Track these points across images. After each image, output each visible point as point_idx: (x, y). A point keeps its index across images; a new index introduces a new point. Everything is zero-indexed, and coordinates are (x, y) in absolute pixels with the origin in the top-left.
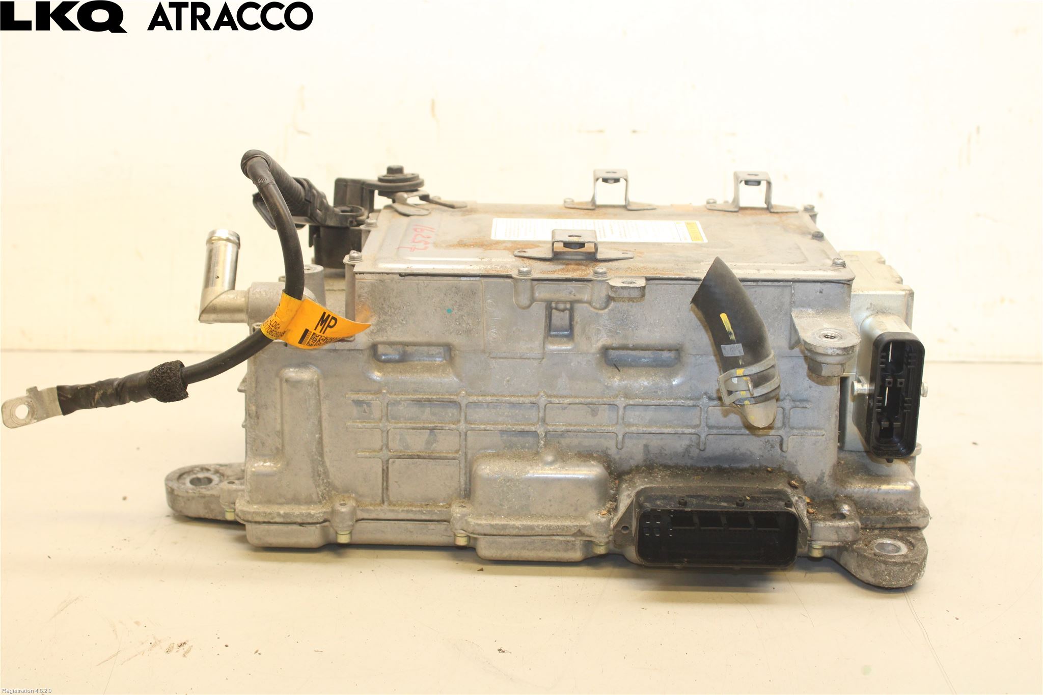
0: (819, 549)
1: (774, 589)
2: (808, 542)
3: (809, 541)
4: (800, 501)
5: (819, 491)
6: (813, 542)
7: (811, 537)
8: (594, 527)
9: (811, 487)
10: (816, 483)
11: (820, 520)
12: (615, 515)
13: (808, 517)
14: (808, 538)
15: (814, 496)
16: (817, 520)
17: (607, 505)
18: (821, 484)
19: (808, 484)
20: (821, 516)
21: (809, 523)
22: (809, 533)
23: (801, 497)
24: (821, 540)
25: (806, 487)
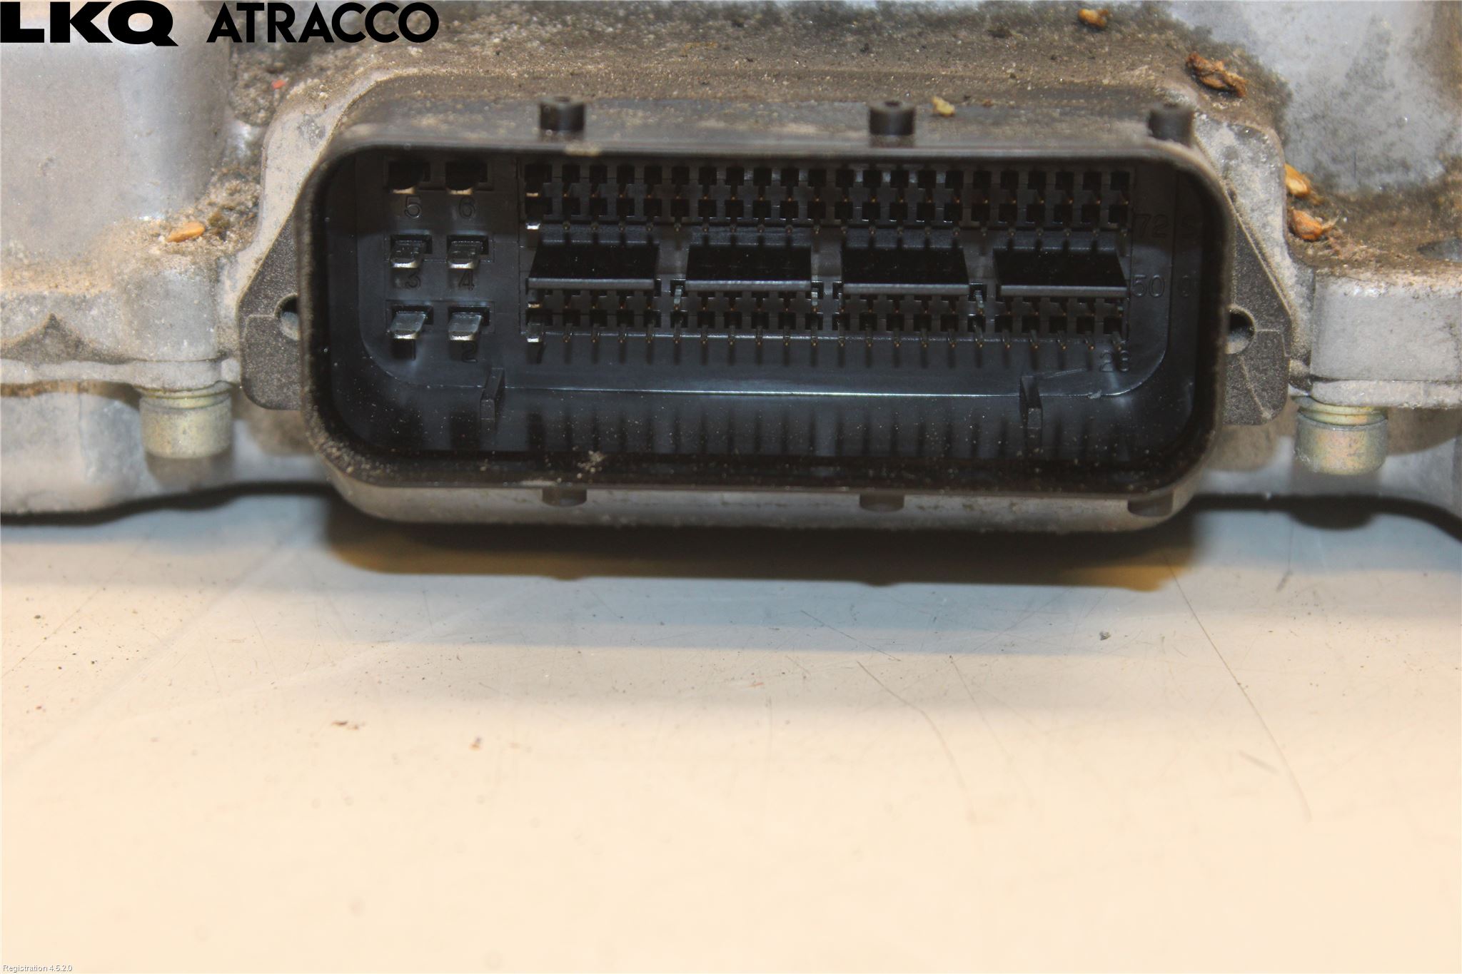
0: (1351, 427)
1: (1104, 637)
2: (1291, 390)
3: (1299, 382)
4: (1246, 153)
5: (1354, 140)
6: (1320, 390)
7: (1307, 360)
8: (129, 302)
9: (1315, 118)
10: (1344, 95)
11: (1356, 264)
12: (245, 243)
13: (1296, 255)
14: (1296, 366)
15: (1333, 168)
16: (1341, 263)
17: (213, 197)
18: (1368, 100)
19: (1297, 98)
20: (1359, 250)
21: (1300, 282)
22: (1301, 337)
23: (1254, 133)
24: (1364, 375)
25: (1290, 115)
